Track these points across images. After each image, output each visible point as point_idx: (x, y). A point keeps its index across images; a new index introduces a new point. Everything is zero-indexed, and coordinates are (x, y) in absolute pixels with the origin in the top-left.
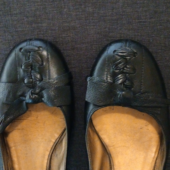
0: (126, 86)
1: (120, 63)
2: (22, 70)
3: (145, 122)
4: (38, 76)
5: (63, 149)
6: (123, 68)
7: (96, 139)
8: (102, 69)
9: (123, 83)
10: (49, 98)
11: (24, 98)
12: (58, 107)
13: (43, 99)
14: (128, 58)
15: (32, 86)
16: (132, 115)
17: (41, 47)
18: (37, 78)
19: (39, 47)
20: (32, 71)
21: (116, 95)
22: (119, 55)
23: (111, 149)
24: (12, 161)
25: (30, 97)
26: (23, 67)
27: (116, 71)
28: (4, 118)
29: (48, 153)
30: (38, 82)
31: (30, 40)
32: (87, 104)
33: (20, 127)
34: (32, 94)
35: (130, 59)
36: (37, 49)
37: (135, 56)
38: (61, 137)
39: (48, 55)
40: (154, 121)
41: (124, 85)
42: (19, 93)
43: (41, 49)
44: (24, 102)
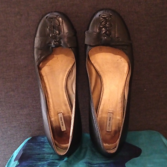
0: (107, 34)
1: (103, 22)
2: (48, 29)
3: (120, 56)
4: (58, 32)
5: (74, 74)
6: (105, 25)
7: (92, 68)
8: (93, 26)
9: (105, 33)
10: (64, 43)
11: (51, 45)
12: (69, 48)
13: (61, 44)
14: (107, 18)
15: (54, 37)
16: (112, 53)
17: (58, 15)
18: (57, 33)
19: (57, 16)
20: (54, 29)
21: (102, 39)
22: (102, 17)
23: (101, 73)
24: (45, 83)
25: (54, 44)
26: (49, 28)
27: (101, 26)
28: (39, 57)
29: (65, 78)
30: (58, 35)
31: (52, 12)
32: (86, 46)
33: (48, 64)
34: (55, 42)
35: (108, 19)
36: (56, 16)
37: (111, 17)
38: (72, 68)
39: (62, 20)
40: (125, 55)
41: (106, 34)
42: (48, 42)
43: (58, 16)
44: (51, 47)
